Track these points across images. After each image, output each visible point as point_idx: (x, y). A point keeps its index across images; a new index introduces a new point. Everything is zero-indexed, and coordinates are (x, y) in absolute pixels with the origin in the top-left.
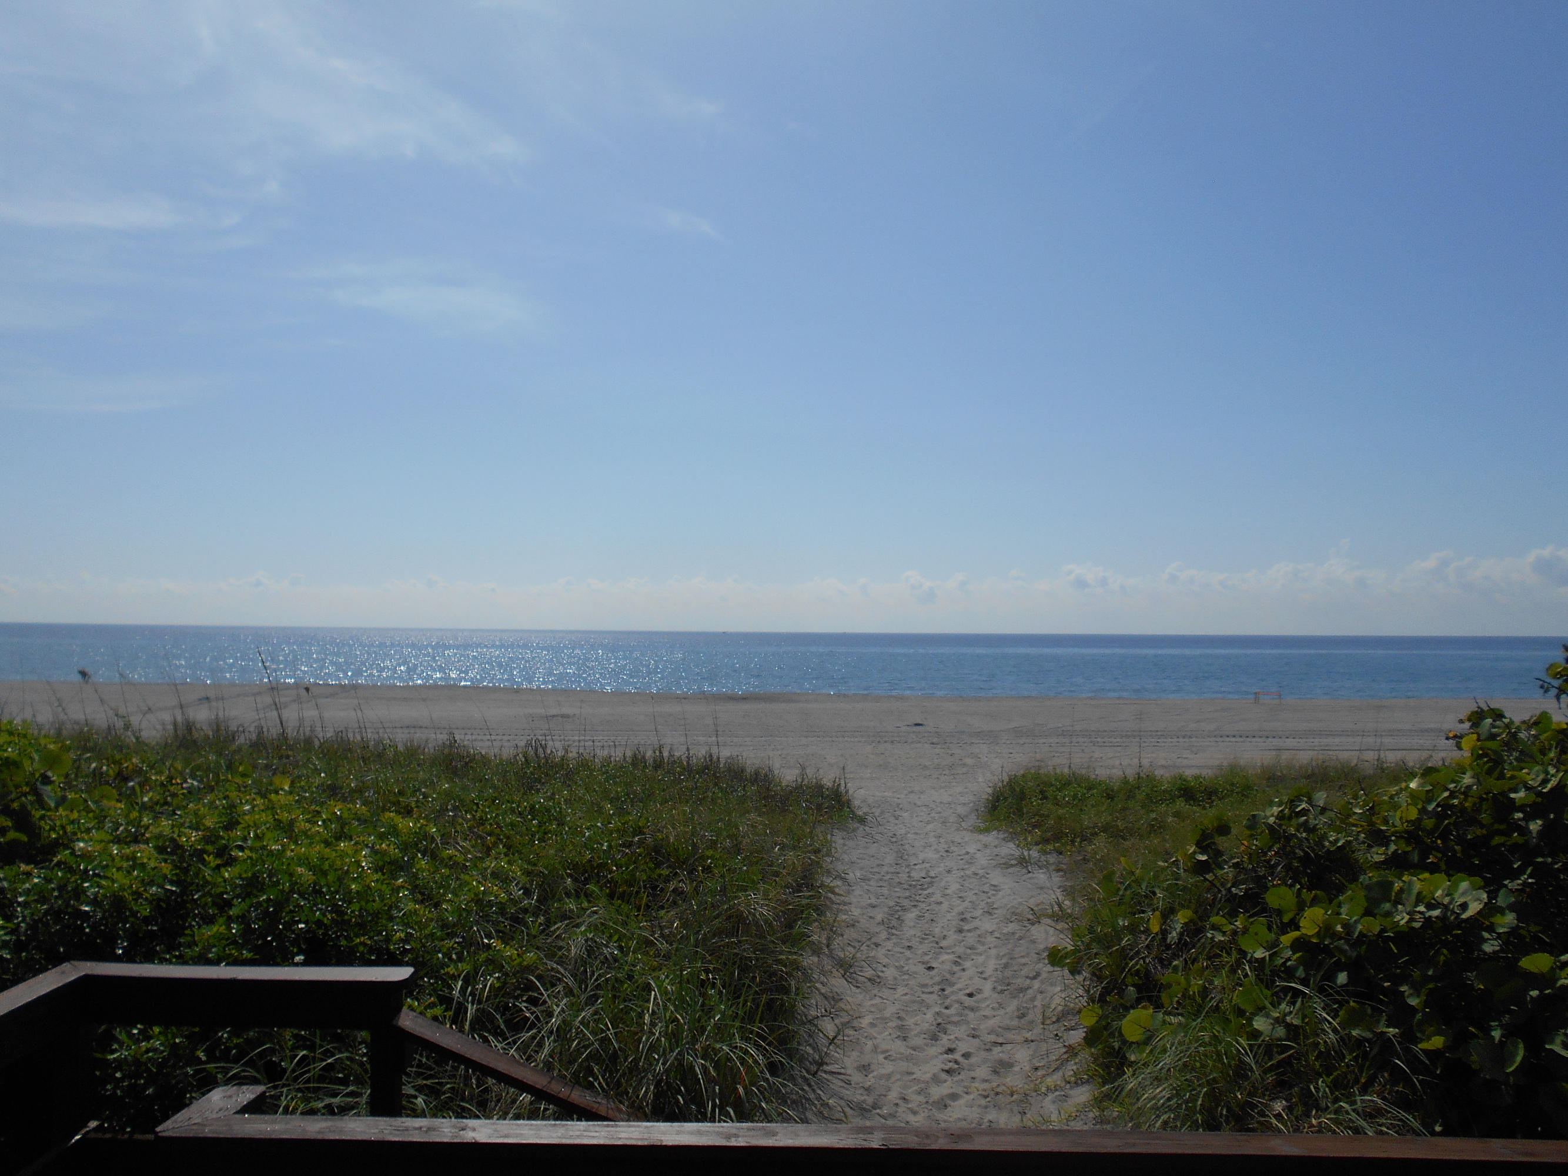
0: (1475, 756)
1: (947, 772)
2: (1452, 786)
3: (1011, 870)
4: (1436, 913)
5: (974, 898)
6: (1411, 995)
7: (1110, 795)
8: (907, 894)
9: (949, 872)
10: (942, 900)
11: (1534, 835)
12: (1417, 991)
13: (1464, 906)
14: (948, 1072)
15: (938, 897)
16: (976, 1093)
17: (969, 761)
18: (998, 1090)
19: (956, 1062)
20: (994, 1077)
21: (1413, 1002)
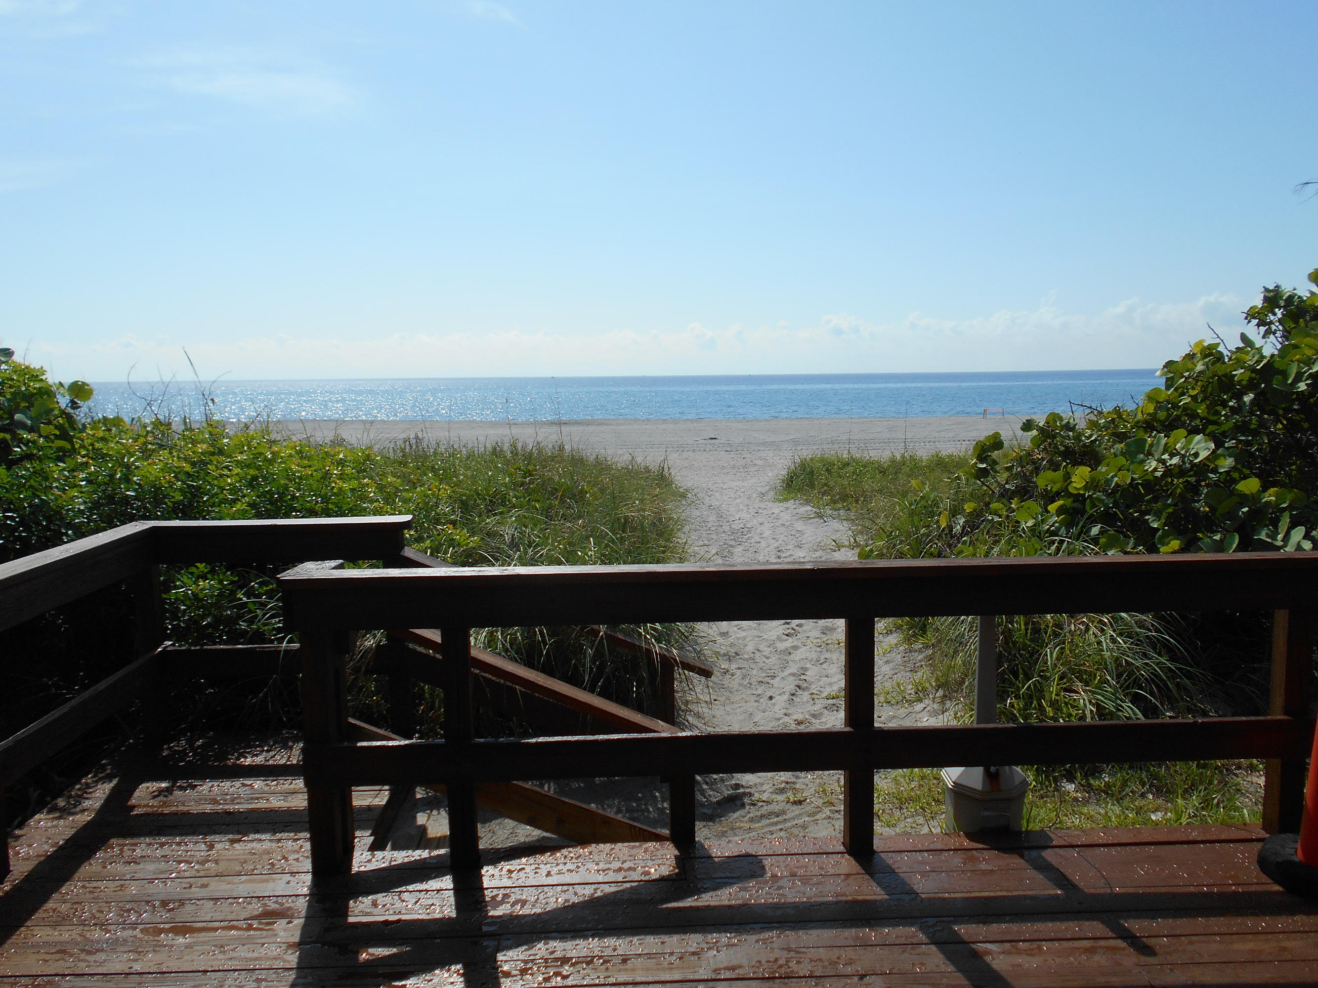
0: (1203, 355)
1: (742, 470)
2: (1186, 374)
3: (810, 521)
4: (1175, 460)
5: (785, 539)
6: (1153, 521)
7: (883, 472)
8: (732, 537)
9: (761, 524)
10: (760, 540)
11: (1247, 404)
12: (1158, 516)
13: (1196, 455)
14: (787, 635)
15: (757, 539)
16: (812, 645)
17: (759, 462)
18: (828, 642)
19: (793, 629)
20: (823, 636)
21: (1155, 525)
